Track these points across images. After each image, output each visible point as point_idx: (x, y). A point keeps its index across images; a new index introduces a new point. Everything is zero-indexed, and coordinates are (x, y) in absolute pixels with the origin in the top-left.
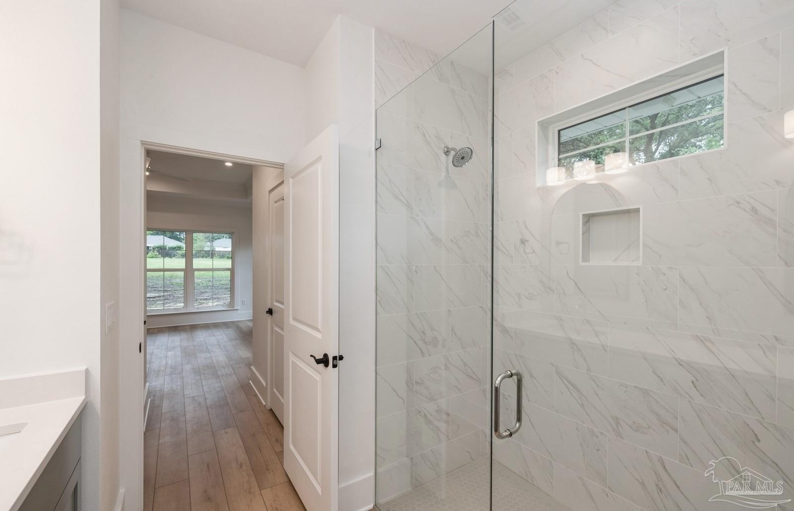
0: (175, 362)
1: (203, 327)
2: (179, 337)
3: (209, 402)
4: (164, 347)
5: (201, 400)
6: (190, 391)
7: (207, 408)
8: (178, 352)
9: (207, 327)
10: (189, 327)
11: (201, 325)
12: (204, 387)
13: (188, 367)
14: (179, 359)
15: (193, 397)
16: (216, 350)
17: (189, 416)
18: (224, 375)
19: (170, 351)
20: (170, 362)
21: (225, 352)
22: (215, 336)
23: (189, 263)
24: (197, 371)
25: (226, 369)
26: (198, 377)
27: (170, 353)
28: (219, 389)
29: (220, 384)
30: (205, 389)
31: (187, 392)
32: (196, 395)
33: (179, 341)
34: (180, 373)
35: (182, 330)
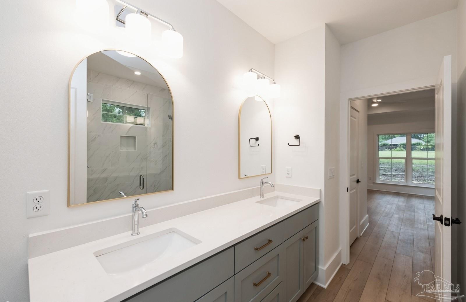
0: (390, 211)
1: (418, 197)
2: (398, 199)
3: (400, 238)
4: (387, 202)
5: (396, 235)
6: (392, 228)
7: (398, 240)
8: (394, 207)
9: (421, 197)
10: (407, 195)
11: (416, 196)
12: (401, 230)
13: (396, 216)
14: (393, 211)
15: (392, 231)
16: (420, 213)
17: (385, 239)
18: (418, 228)
19: (389, 205)
20: (387, 210)
21: (427, 216)
22: (424, 204)
23: (409, 154)
24: (401, 220)
25: (422, 225)
26: (400, 223)
27: (388, 206)
28: (411, 234)
29: (413, 232)
30: (402, 230)
31: (390, 228)
32: (394, 231)
33: (397, 201)
34: (390, 217)
35: (402, 196)
